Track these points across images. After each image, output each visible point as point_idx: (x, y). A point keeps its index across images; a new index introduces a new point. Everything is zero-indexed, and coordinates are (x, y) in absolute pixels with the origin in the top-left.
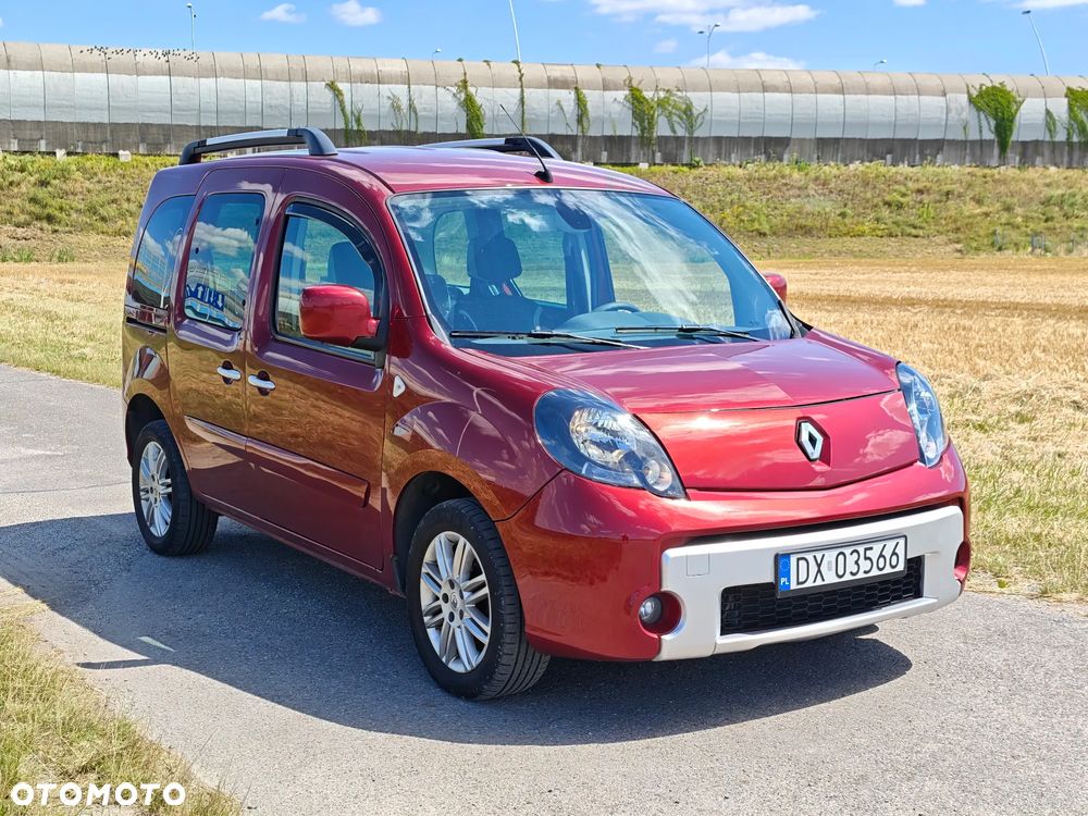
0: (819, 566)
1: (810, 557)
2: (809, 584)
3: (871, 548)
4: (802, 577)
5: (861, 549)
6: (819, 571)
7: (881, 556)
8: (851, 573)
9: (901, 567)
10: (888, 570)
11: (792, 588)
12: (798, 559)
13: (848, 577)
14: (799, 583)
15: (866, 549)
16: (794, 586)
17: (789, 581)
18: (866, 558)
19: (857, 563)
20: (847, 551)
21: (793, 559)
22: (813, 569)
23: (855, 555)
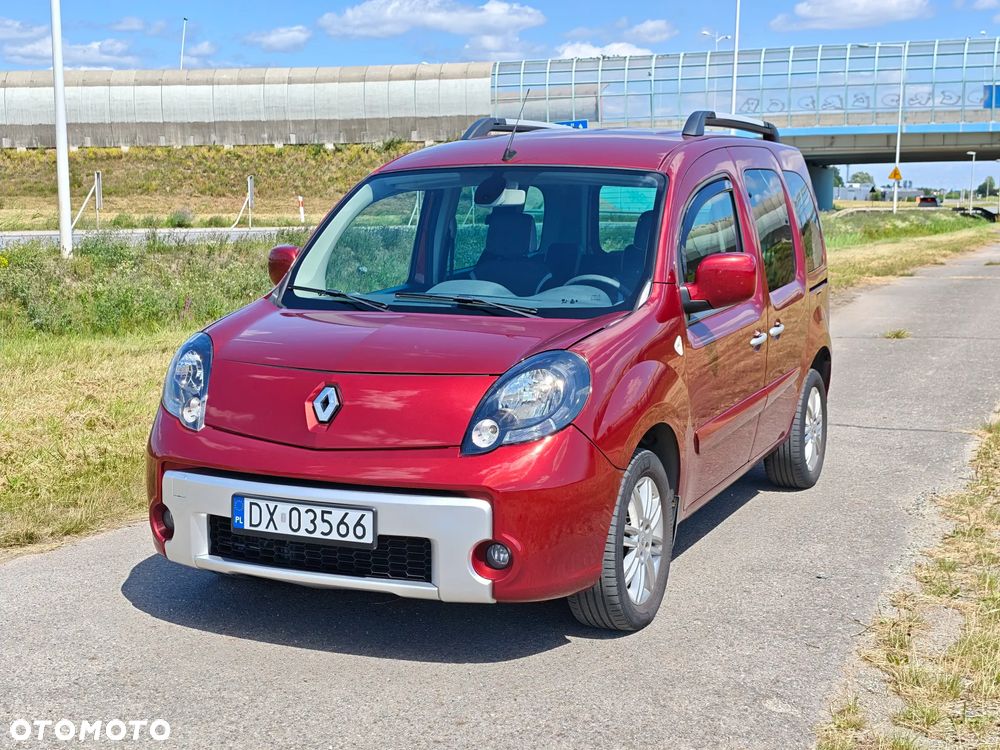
0: (272, 514)
1: (262, 504)
2: (262, 528)
3: (330, 513)
4: (255, 519)
5: (318, 510)
6: (271, 519)
7: (342, 522)
8: (307, 530)
9: (369, 539)
10: (351, 538)
11: (245, 528)
12: (251, 504)
13: (302, 533)
14: (251, 525)
15: (323, 512)
16: (247, 526)
17: (243, 520)
18: (324, 521)
19: (313, 522)
20: (303, 509)
21: (247, 502)
22: (266, 517)
23: (311, 515)
